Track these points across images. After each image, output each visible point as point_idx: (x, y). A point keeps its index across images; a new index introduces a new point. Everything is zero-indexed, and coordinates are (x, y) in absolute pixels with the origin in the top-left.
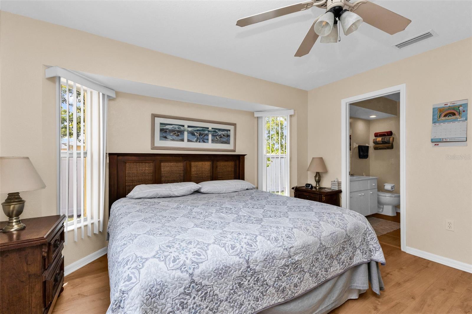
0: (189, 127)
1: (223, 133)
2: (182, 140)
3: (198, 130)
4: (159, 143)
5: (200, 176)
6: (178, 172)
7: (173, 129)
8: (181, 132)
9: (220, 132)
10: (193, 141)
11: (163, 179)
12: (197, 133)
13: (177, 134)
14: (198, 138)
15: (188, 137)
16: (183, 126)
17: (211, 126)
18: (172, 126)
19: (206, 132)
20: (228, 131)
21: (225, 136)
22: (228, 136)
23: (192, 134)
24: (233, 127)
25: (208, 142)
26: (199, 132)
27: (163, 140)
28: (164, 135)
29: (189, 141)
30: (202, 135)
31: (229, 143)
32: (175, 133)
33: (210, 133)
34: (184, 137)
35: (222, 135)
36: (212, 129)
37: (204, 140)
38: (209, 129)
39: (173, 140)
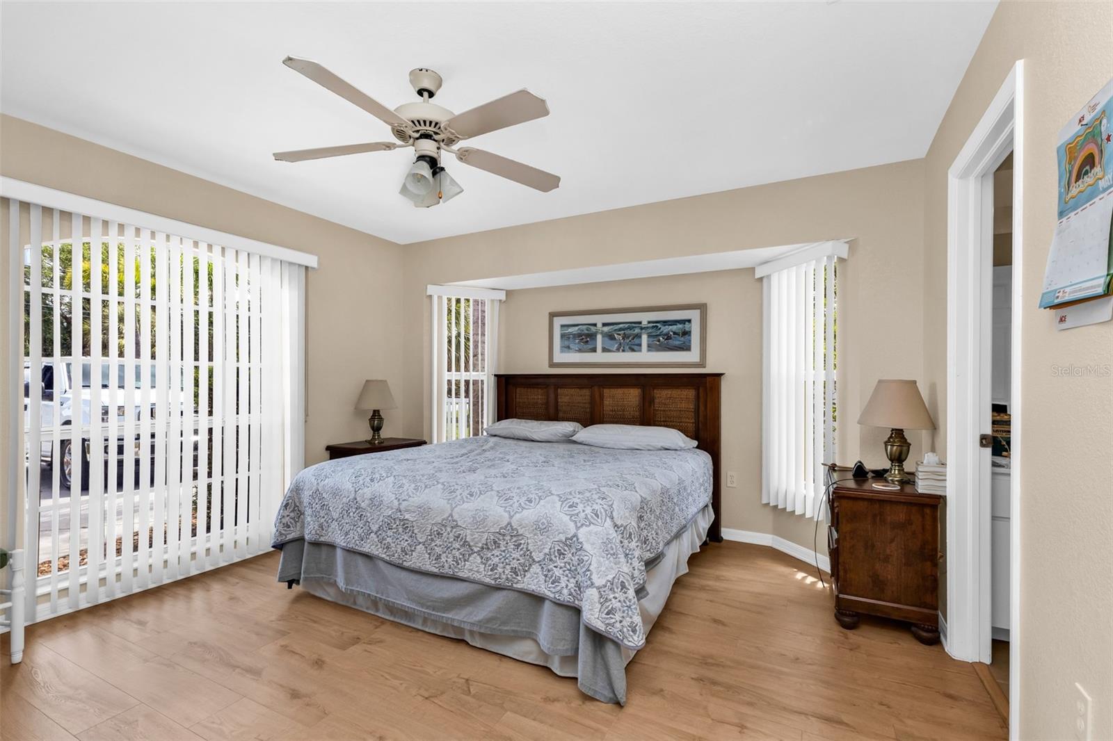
0: (604, 325)
1: (674, 328)
2: (594, 350)
3: (620, 330)
4: (559, 357)
5: (620, 415)
6: (582, 405)
7: (579, 332)
8: (592, 336)
9: (667, 327)
10: (611, 349)
11: (561, 415)
12: (620, 335)
13: (585, 340)
14: (620, 344)
15: (603, 344)
16: (595, 325)
17: (645, 318)
18: (577, 328)
19: (637, 331)
20: (685, 324)
21: (679, 335)
22: (687, 333)
23: (611, 337)
24: (697, 312)
25: (640, 351)
26: (623, 332)
27: (565, 352)
28: (567, 343)
29: (605, 350)
30: (628, 338)
31: (688, 349)
32: (583, 339)
33: (643, 331)
34: (596, 345)
35: (672, 333)
36: (649, 322)
37: (633, 347)
38: (643, 323)
39: (580, 351)
